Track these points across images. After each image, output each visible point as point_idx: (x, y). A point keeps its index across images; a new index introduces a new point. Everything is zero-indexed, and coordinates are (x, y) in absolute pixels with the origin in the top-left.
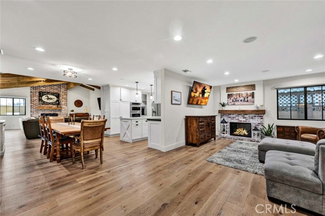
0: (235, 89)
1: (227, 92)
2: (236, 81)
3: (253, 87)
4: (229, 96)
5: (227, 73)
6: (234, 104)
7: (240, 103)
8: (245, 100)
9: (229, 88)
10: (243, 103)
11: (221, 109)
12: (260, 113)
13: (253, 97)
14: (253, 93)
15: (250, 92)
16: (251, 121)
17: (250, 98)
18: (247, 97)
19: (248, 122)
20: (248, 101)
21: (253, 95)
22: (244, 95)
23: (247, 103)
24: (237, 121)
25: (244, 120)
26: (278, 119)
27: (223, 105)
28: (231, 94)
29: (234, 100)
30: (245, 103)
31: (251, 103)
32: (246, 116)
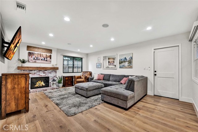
0: (37, 50)
1: (27, 50)
2: (43, 43)
3: (50, 51)
4: (30, 54)
5: (51, 35)
6: (35, 62)
7: (40, 61)
8: (45, 59)
9: (31, 47)
10: (43, 61)
11: (20, 66)
12: (55, 69)
13: (51, 58)
14: (51, 55)
15: (48, 54)
16: (49, 75)
17: (48, 59)
18: (47, 58)
19: (47, 76)
20: (47, 61)
21: (50, 57)
22: (45, 56)
23: (46, 62)
24: (38, 76)
25: (44, 74)
26: (63, 73)
27: (24, 62)
28: (33, 53)
29: (36, 58)
30: (45, 62)
31: (49, 62)
32: (46, 72)
